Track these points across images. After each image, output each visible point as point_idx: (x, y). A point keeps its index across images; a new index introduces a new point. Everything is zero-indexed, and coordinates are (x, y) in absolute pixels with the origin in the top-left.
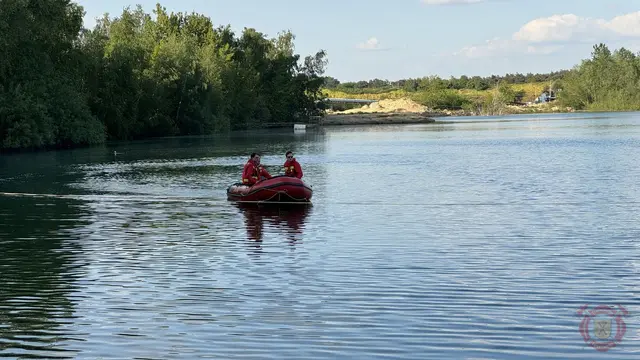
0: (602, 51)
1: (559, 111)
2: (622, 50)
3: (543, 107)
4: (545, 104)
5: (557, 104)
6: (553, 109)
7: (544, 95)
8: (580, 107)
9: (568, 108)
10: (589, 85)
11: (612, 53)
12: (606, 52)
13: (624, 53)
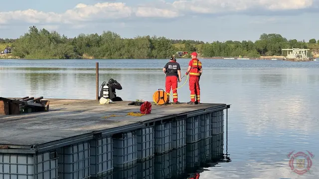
0: (34, 30)
1: (12, 58)
2: (44, 29)
3: (4, 56)
4: (5, 54)
5: (11, 55)
6: (9, 57)
7: (6, 50)
8: (22, 57)
9: (17, 57)
10: (27, 46)
11: (39, 31)
12: (36, 31)
13: (44, 31)
